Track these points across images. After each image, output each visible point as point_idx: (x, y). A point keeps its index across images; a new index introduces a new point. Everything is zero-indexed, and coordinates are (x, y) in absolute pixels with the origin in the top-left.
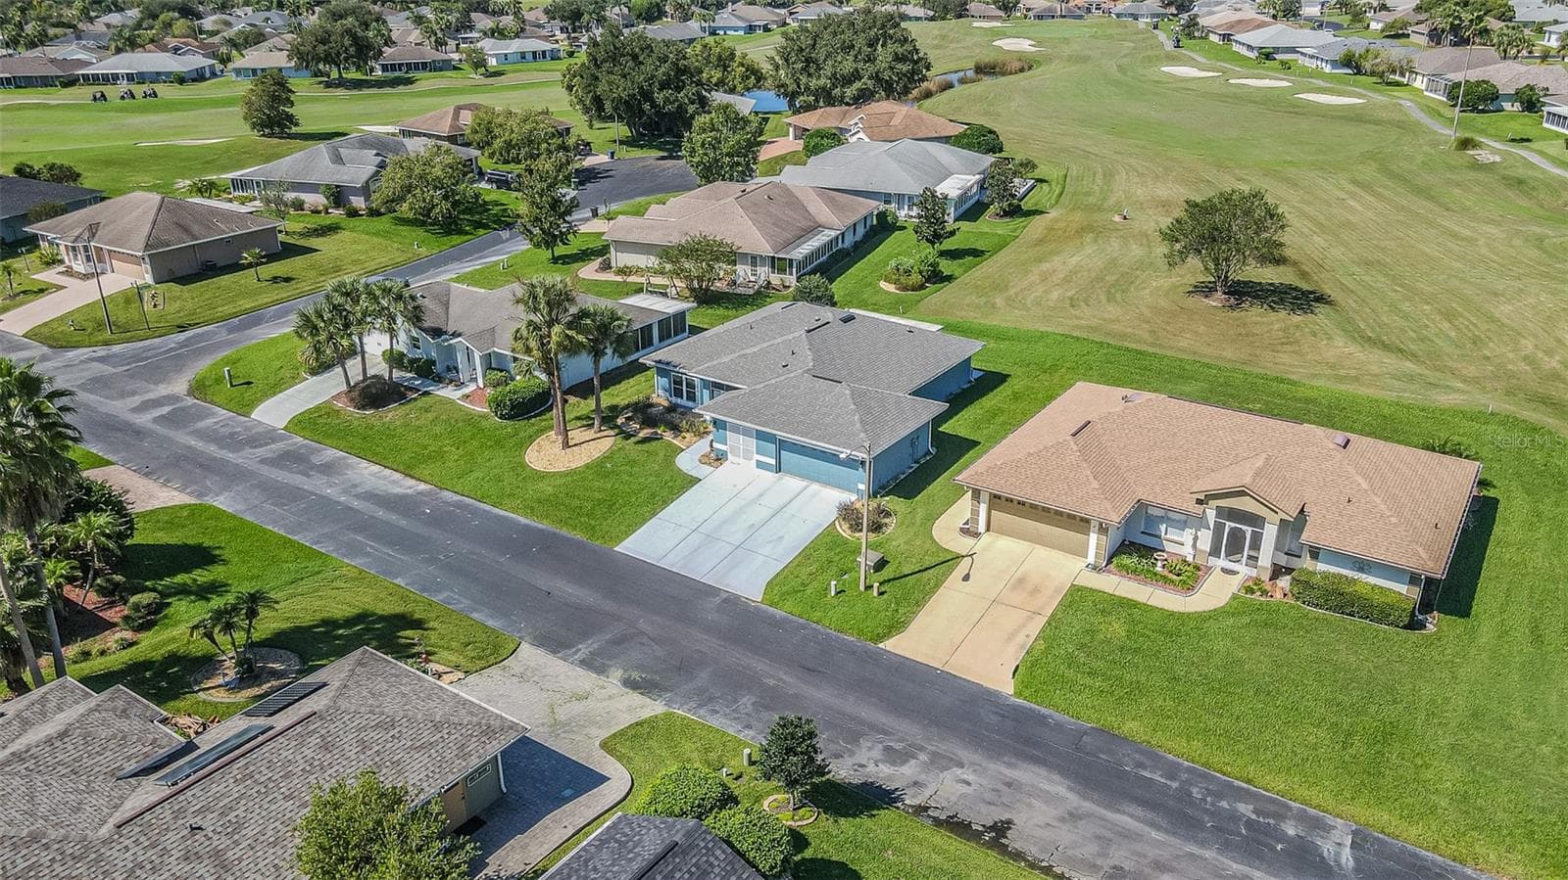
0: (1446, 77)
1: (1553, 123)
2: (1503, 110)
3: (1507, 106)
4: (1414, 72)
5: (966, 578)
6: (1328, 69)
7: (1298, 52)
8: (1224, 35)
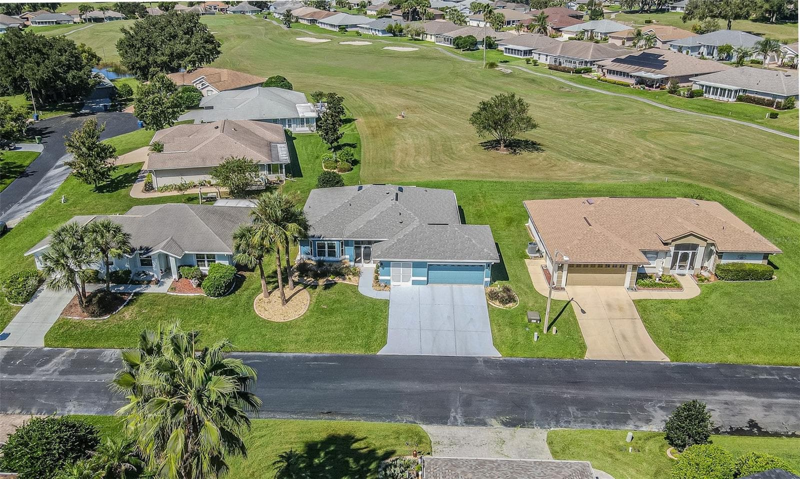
0: (443, 35)
1: (509, 53)
2: (479, 49)
3: (480, 47)
4: (425, 34)
5: (583, 312)
6: (380, 34)
7: (358, 27)
8: (311, 20)
